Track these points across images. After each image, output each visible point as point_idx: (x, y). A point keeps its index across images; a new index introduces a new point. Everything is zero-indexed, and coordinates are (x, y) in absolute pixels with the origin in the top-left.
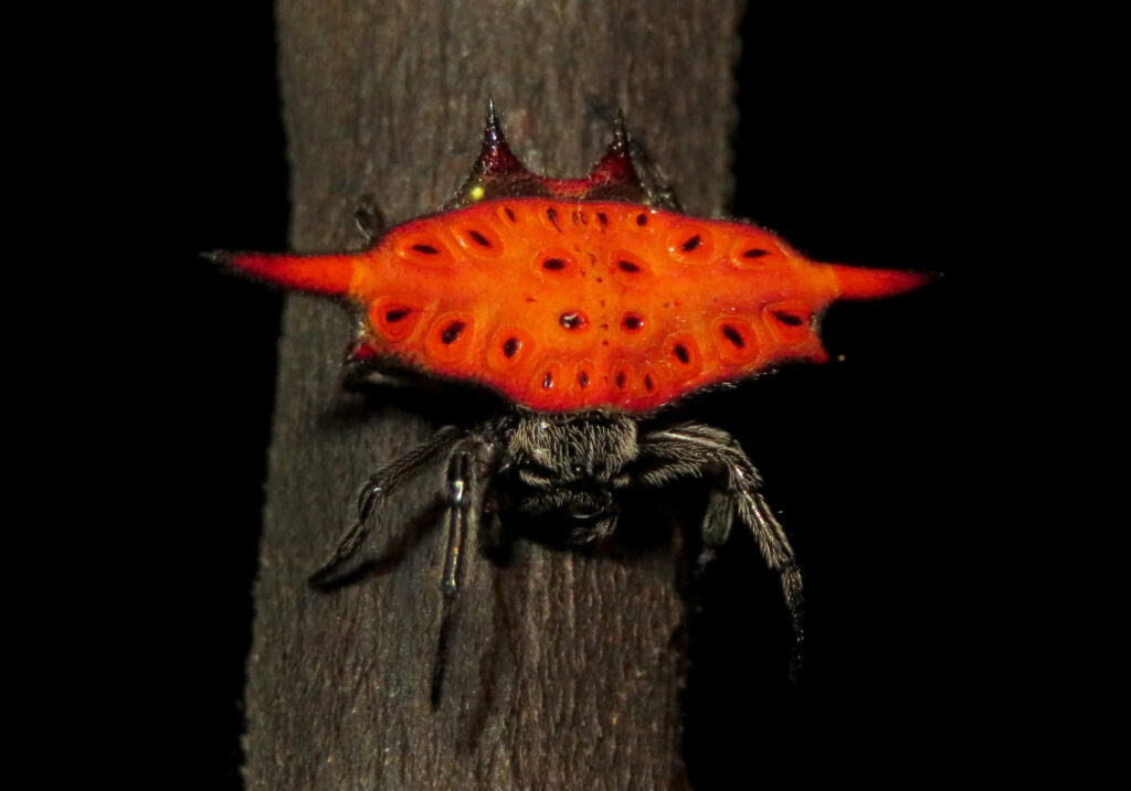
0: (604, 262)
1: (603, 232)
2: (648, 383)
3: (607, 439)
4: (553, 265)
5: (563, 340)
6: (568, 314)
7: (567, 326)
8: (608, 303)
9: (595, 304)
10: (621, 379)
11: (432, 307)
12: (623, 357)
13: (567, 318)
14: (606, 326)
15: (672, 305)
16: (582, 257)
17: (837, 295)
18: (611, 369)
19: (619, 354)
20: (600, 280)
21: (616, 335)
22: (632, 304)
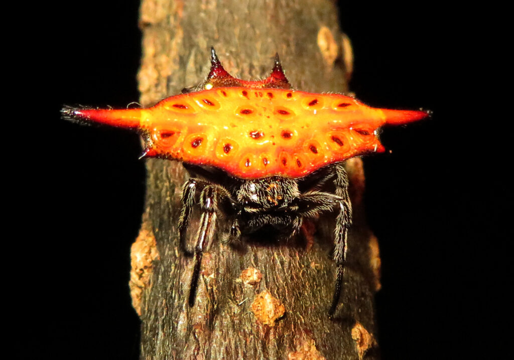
0: (271, 110)
1: (270, 100)
2: (299, 163)
3: (283, 187)
4: (246, 112)
5: (252, 143)
6: (255, 132)
7: (254, 136)
8: (273, 127)
9: (267, 127)
10: (284, 161)
11: (185, 131)
12: (283, 150)
13: (253, 133)
14: (273, 137)
15: (305, 127)
16: (259, 109)
17: (385, 121)
18: (278, 156)
19: (282, 149)
20: (268, 117)
21: (279, 141)
22: (285, 127)
